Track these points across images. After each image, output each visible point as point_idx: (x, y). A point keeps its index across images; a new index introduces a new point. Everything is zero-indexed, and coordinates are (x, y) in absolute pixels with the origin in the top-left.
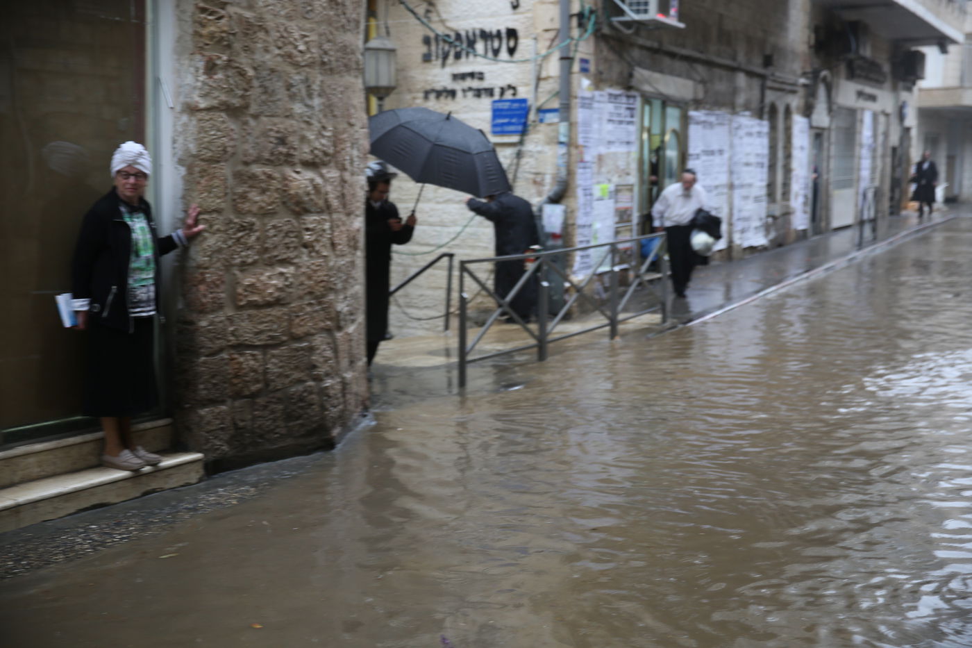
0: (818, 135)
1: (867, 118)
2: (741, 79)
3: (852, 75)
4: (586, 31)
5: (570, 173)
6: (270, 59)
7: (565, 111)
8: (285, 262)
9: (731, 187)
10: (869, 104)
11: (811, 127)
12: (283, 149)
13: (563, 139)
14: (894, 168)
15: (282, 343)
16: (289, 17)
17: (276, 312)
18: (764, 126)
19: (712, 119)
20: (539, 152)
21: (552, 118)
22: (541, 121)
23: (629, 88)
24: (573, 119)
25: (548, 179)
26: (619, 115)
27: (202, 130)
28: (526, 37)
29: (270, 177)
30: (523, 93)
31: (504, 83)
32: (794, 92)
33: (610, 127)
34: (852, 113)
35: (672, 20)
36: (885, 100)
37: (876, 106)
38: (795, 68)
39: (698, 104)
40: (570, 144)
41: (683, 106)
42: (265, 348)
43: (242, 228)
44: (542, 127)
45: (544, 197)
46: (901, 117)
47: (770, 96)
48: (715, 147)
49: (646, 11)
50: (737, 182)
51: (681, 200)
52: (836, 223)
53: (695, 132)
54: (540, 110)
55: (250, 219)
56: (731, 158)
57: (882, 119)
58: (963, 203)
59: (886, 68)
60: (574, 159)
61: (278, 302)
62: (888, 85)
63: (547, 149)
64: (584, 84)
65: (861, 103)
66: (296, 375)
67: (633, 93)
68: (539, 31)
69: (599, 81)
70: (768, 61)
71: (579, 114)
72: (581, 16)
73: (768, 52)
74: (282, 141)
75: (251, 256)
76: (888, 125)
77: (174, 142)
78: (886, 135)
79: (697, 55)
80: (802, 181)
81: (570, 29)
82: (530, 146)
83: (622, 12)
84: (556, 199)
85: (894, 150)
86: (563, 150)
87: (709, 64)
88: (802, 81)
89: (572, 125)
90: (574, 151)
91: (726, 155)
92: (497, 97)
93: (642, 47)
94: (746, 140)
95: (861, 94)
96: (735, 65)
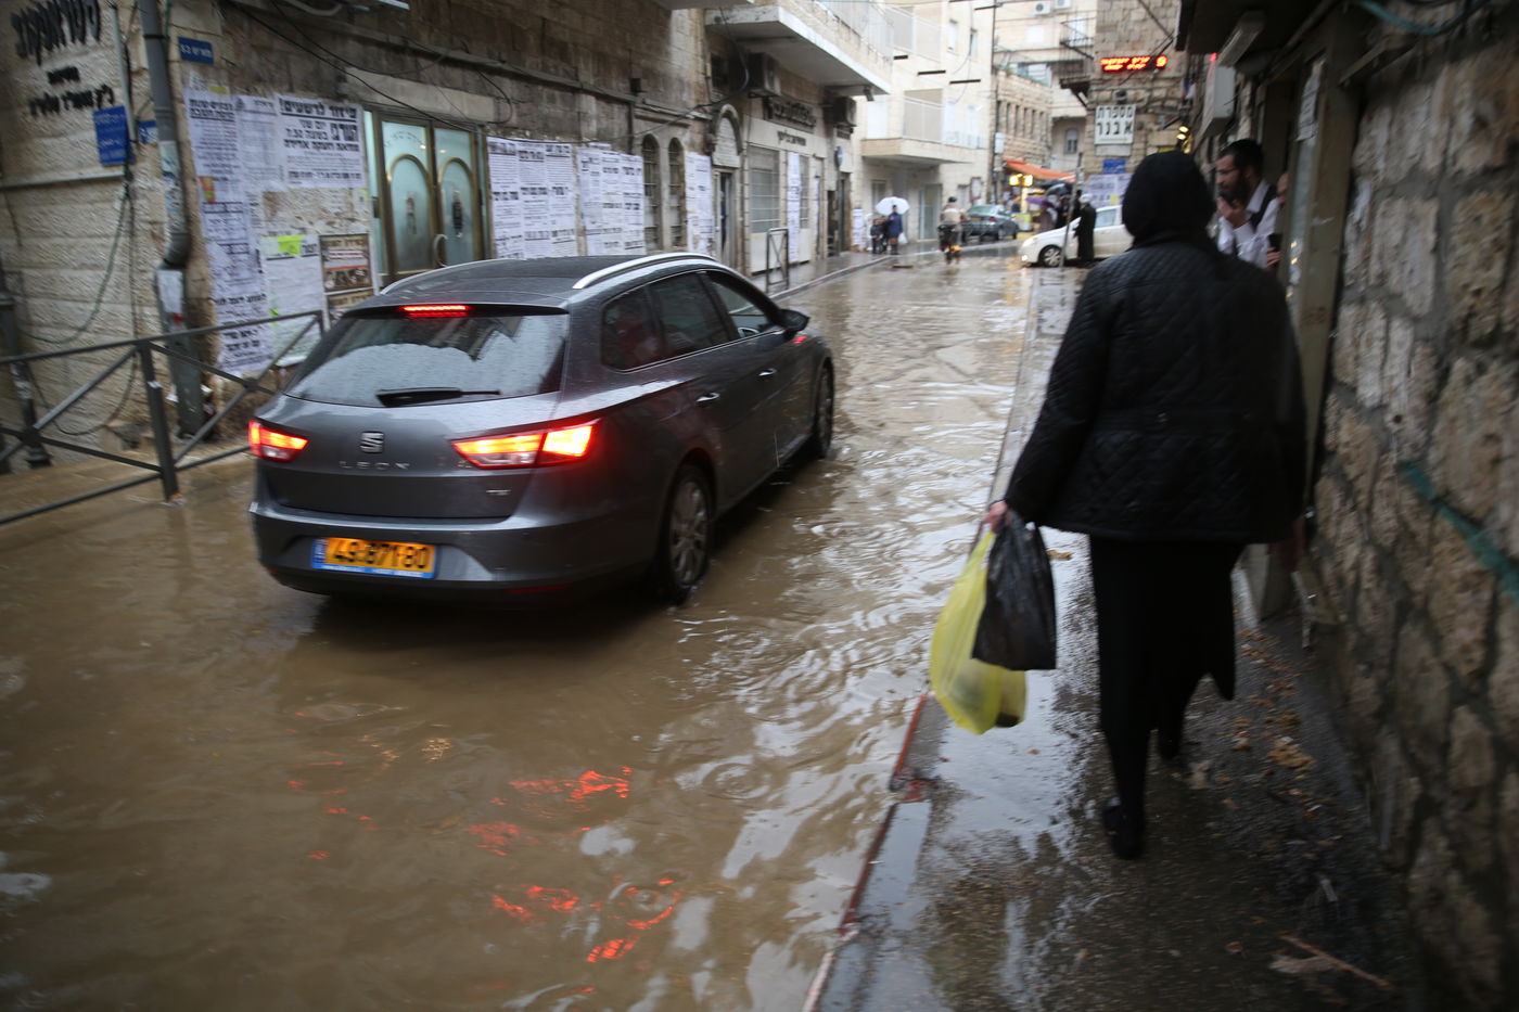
0: (725, 177)
1: (794, 160)
2: (590, 104)
3: (769, 115)
5: (189, 220)
7: (169, 123)
9: (583, 232)
10: (797, 147)
11: (714, 166)
13: (167, 168)
14: (831, 212)
18: (638, 162)
19: (539, 149)
20: (150, 189)
21: (153, 135)
22: (144, 142)
23: (338, 98)
24: (183, 137)
25: (167, 234)
30: (117, 98)
31: (99, 84)
32: (685, 126)
33: (295, 152)
34: (773, 154)
36: (816, 143)
37: (806, 150)
38: (684, 100)
39: (504, 129)
40: (181, 175)
41: (474, 129)
44: (147, 151)
46: (837, 161)
47: (641, 128)
48: (547, 184)
50: (590, 227)
52: (755, 267)
53: (496, 162)
54: (139, 124)
56: (578, 199)
57: (813, 163)
59: (817, 113)
60: (191, 198)
63: (156, 183)
65: (785, 145)
67: (349, 104)
69: (244, 79)
70: (635, 88)
73: (637, 76)
76: (821, 169)
78: (820, 178)
79: (495, 64)
80: (704, 224)
82: (138, 181)
84: (175, 262)
85: (830, 194)
86: (175, 187)
88: (697, 114)
89: (180, 146)
91: (570, 196)
92: (96, 106)
94: (606, 177)
95: (781, 135)
96: (577, 85)
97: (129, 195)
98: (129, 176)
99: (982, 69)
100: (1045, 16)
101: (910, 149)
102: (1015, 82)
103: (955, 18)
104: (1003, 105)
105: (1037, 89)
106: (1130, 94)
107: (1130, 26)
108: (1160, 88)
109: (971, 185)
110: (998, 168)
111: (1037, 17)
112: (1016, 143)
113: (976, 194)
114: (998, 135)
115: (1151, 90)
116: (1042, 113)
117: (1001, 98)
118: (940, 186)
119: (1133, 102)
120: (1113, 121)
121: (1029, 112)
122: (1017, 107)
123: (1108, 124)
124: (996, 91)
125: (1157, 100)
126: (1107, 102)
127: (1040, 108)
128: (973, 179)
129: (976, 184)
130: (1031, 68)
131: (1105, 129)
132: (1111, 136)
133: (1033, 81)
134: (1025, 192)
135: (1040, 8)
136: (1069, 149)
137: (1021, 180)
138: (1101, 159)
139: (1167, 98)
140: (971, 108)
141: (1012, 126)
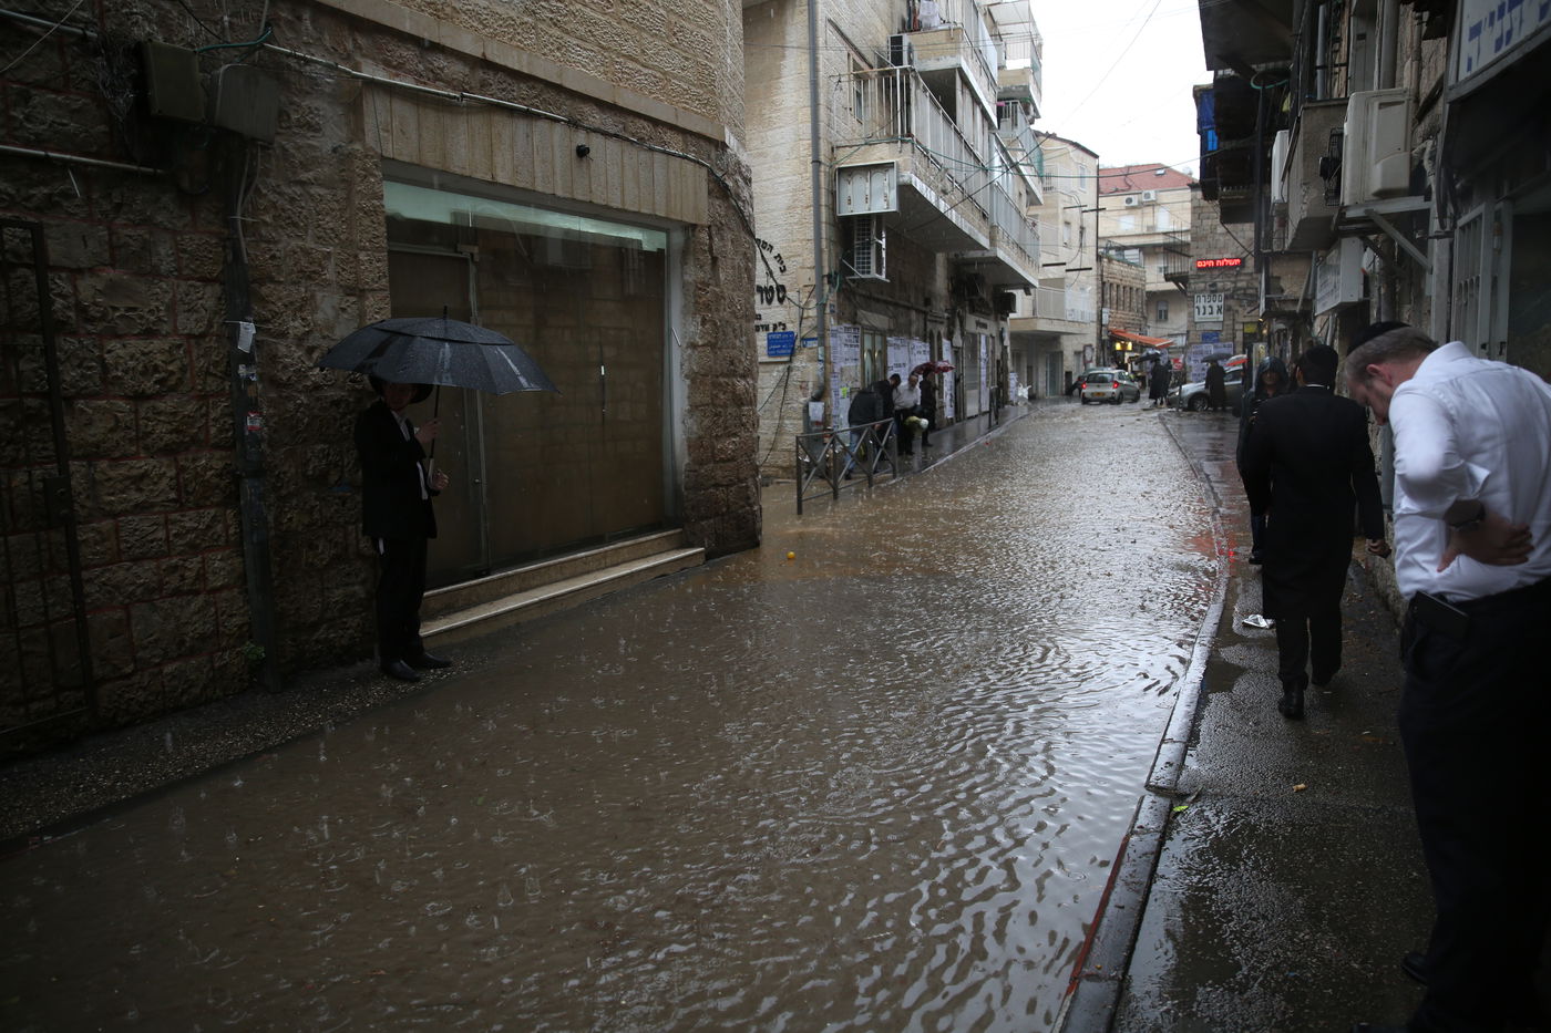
0: (957, 352)
1: (983, 339)
2: (913, 315)
3: (973, 311)
4: (834, 287)
5: (826, 380)
6: (726, 315)
7: (822, 339)
8: (735, 435)
10: (983, 330)
11: (953, 346)
12: (732, 367)
13: (821, 358)
15: (735, 484)
16: (733, 290)
17: (732, 464)
18: (927, 344)
19: (899, 342)
20: (804, 367)
21: (811, 344)
22: (804, 346)
23: (855, 323)
24: (827, 345)
25: (810, 385)
26: (850, 341)
27: (700, 357)
28: (791, 290)
29: (727, 384)
30: (790, 328)
31: (776, 322)
32: (942, 323)
33: (846, 349)
34: (974, 336)
35: (883, 277)
36: (992, 329)
37: (987, 332)
38: (941, 307)
39: (891, 332)
40: (826, 361)
41: (883, 334)
42: (727, 486)
43: (716, 415)
44: (805, 350)
45: (809, 397)
46: (1002, 340)
47: (930, 326)
48: (901, 362)
49: (869, 272)
51: (907, 392)
52: (968, 415)
53: (890, 350)
54: (803, 339)
55: (720, 409)
57: (991, 340)
58: (1039, 399)
59: (992, 305)
60: (828, 370)
61: (733, 459)
62: (992, 317)
63: (809, 365)
64: (831, 322)
65: (979, 330)
66: (742, 503)
67: (857, 326)
68: (801, 286)
69: (839, 320)
70: (927, 302)
71: (831, 341)
72: (829, 276)
73: (927, 295)
74: (732, 363)
75: (720, 431)
76: (993, 343)
77: (682, 365)
78: (993, 352)
79: (890, 299)
80: (949, 384)
81: (823, 285)
82: (796, 364)
83: (853, 273)
84: (816, 399)
85: (998, 361)
86: (821, 366)
87: (896, 305)
88: (946, 315)
89: (826, 349)
90: (828, 366)
91: (907, 367)
92: (771, 331)
93: (861, 295)
94: (918, 356)
95: (978, 324)
96: (910, 305)
97: (789, 369)
98: (791, 361)
99: (1089, 259)
100: (1133, 208)
101: (1043, 326)
102: (1116, 267)
103: (1068, 220)
104: (1107, 285)
105: (1134, 271)
106: (1220, 285)
107: (1217, 237)
108: (1242, 281)
109: (1084, 351)
110: (1105, 337)
111: (1127, 208)
112: (1119, 316)
113: (1088, 359)
114: (1104, 310)
115: (1235, 282)
116: (1137, 290)
117: (1105, 280)
118: (1062, 352)
119: (1222, 291)
120: (1207, 305)
121: (1128, 289)
122: (1118, 286)
123: (1204, 308)
124: (1102, 276)
125: (1240, 289)
126: (1202, 291)
127: (1137, 284)
128: (1085, 347)
129: (1088, 351)
130: (1126, 252)
131: (1202, 311)
132: (1207, 315)
133: (1130, 264)
134: (1127, 355)
135: (1129, 201)
136: (1161, 316)
137: (1124, 346)
138: (1200, 333)
139: (1248, 288)
140: (1082, 289)
141: (1115, 302)
